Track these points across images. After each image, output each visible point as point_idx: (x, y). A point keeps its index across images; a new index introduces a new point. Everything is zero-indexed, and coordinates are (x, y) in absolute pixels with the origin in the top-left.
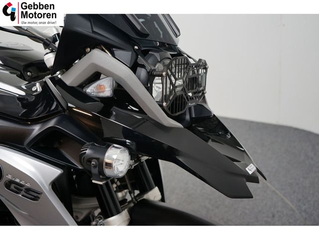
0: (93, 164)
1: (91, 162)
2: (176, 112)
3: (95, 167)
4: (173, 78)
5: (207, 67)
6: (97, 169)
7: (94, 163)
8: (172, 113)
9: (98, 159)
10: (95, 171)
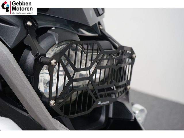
2: (73, 113)
4: (70, 69)
5: (134, 56)
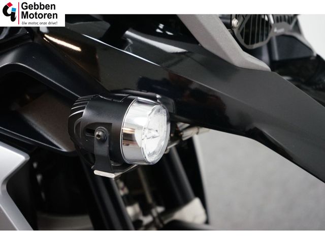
0: (98, 136)
1: (93, 132)
2: (253, 43)
3: (102, 141)
6: (106, 145)
7: (100, 133)
8: (247, 42)
9: (108, 126)
10: (102, 150)
